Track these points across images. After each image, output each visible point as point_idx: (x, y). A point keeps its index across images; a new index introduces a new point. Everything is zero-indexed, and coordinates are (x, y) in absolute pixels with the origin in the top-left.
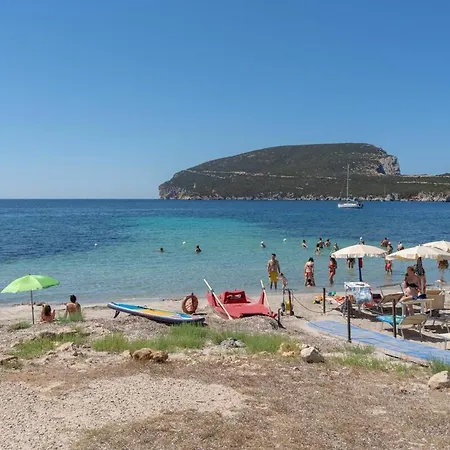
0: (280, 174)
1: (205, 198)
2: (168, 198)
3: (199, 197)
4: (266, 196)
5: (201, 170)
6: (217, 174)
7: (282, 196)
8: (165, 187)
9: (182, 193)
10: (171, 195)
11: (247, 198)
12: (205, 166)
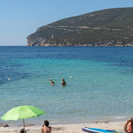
0: (112, 28)
1: (60, 45)
2: (33, 45)
3: (55, 45)
4: (103, 43)
5: (56, 26)
6: (67, 28)
7: (114, 43)
8: (31, 37)
9: (44, 41)
10: (36, 43)
11: (90, 45)
12: (60, 23)
